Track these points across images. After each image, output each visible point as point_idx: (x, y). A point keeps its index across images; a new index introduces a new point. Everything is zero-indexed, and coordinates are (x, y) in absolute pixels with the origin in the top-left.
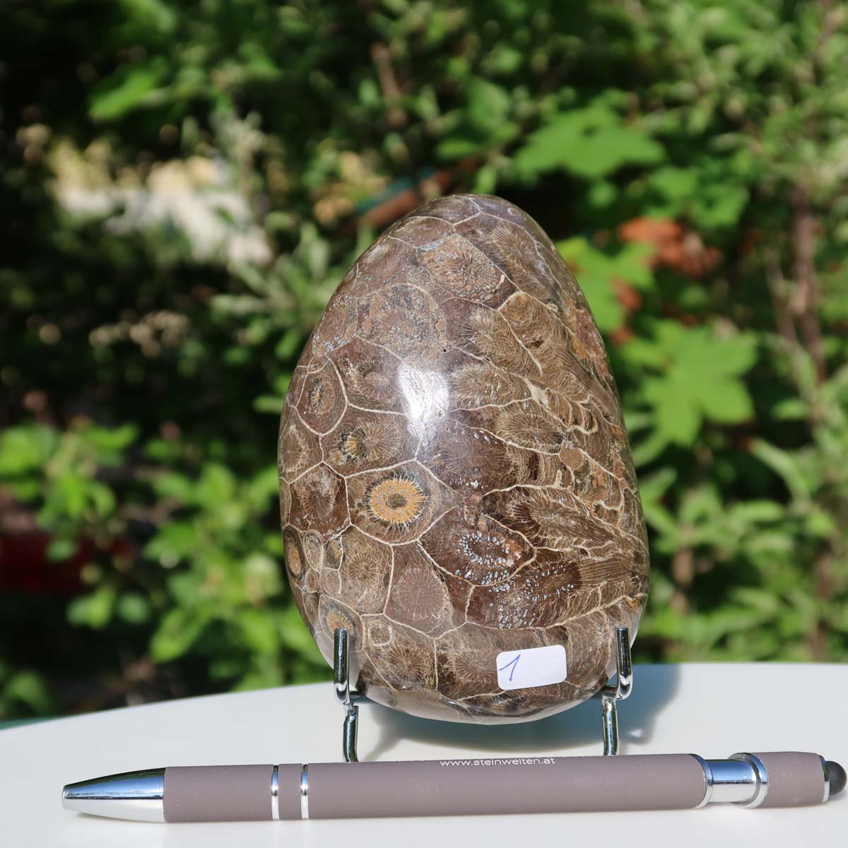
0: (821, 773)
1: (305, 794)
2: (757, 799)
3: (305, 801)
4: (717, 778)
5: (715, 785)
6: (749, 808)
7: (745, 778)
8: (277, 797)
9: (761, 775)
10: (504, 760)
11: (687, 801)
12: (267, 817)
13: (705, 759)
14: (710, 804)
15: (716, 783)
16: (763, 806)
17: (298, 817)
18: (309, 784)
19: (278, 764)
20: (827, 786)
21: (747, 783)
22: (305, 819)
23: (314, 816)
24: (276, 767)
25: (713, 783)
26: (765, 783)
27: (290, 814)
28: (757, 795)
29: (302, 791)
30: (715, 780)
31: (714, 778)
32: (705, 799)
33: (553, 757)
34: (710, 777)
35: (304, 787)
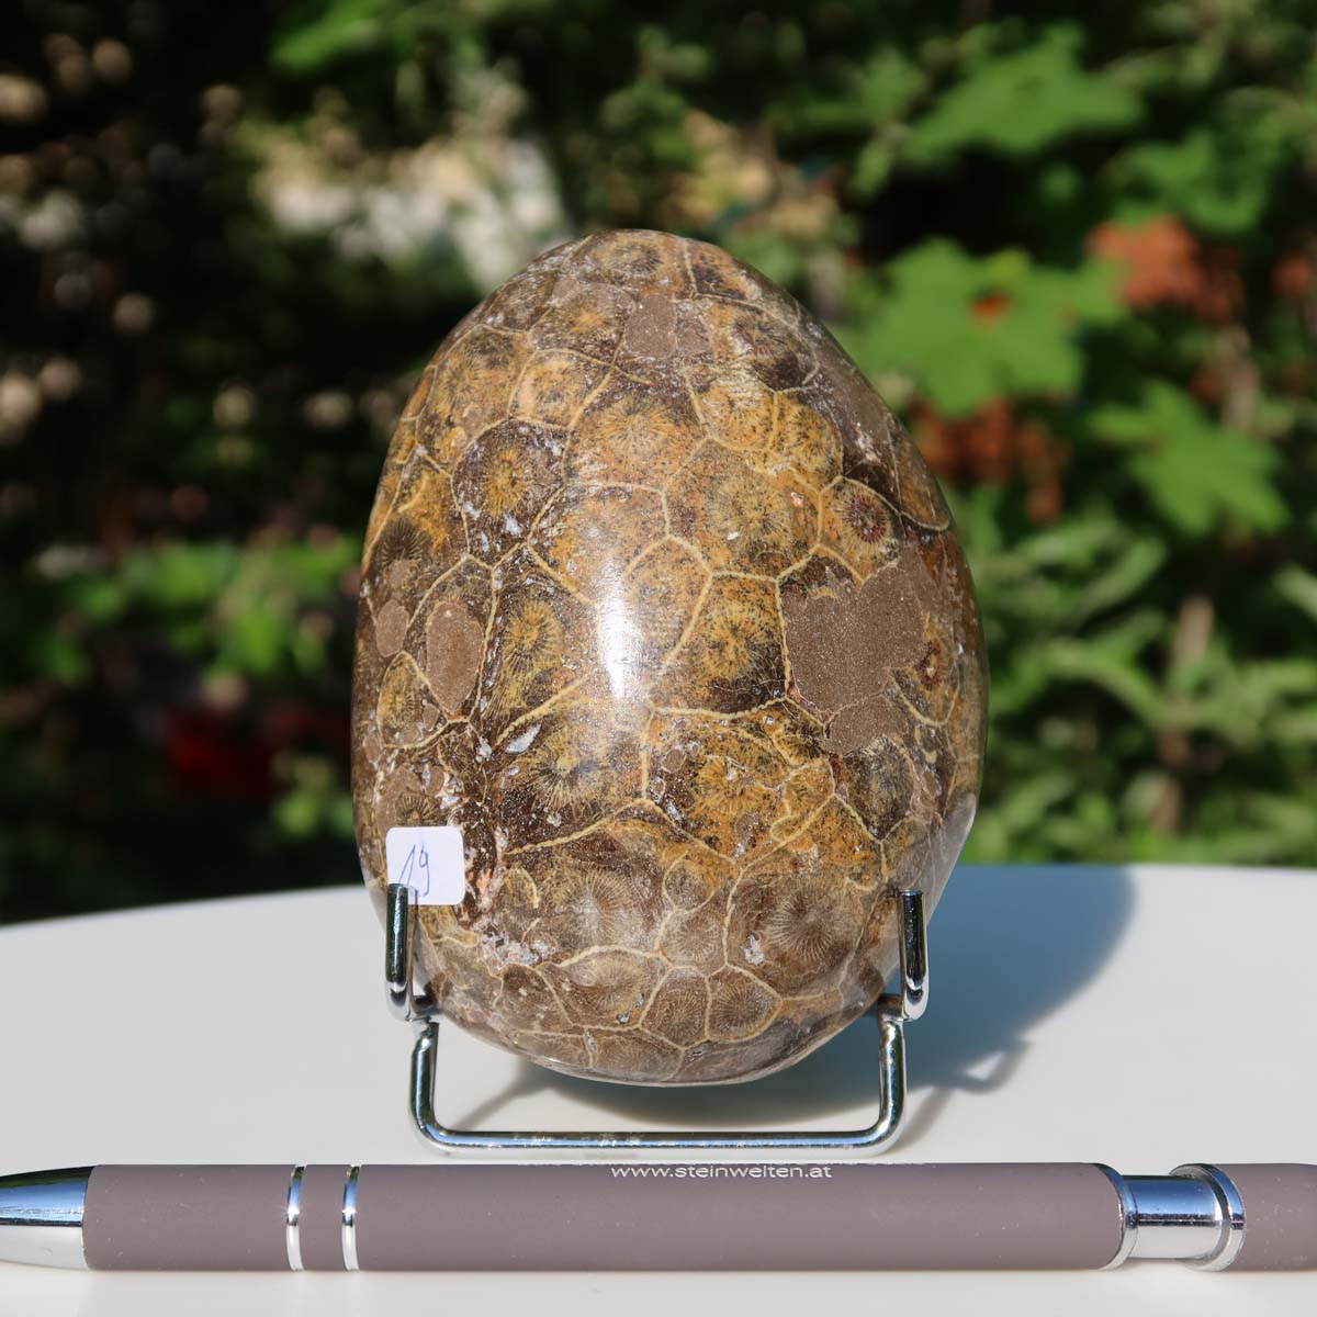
1: (351, 1224)
2: (1225, 1251)
3: (349, 1236)
4: (1147, 1209)
5: (1140, 1229)
6: (1208, 1271)
7: (1200, 1213)
8: (297, 1227)
9: (1230, 1208)
11: (1092, 1255)
12: (280, 1264)
13: (1122, 1174)
14: (1132, 1261)
15: (1142, 1224)
16: (1238, 1266)
17: (335, 1264)
18: (357, 1207)
19: (303, 1165)
21: (1204, 1224)
22: (351, 1270)
23: (368, 1263)
24: (300, 1170)
25: (1137, 1221)
26: (1238, 1226)
27: (323, 1259)
28: (1223, 1248)
29: (344, 1217)
30: (1141, 1216)
31: (1140, 1212)
32: (1121, 1252)
33: (829, 1165)
34: (1130, 1208)
35: (349, 1211)
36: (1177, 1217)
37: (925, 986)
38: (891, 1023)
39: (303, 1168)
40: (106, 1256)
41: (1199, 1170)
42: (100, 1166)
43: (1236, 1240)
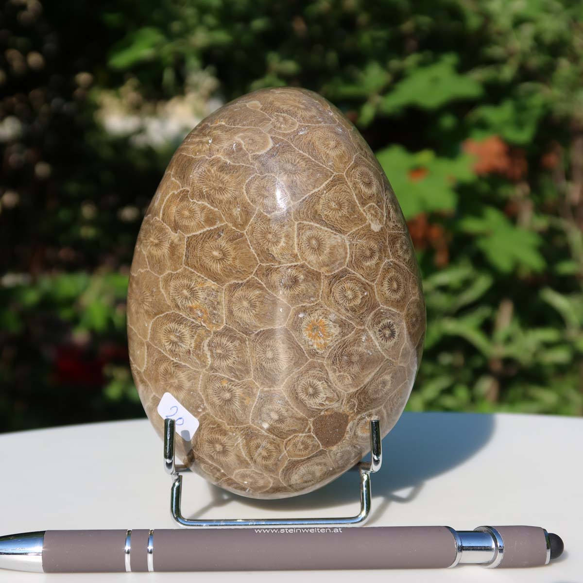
0: (544, 543)
1: (151, 553)
2: (495, 561)
3: (150, 558)
4: (465, 544)
5: (463, 552)
6: (489, 568)
7: (486, 545)
8: (129, 554)
9: (498, 544)
10: (304, 529)
11: (443, 562)
12: (123, 570)
13: (456, 530)
14: (460, 565)
15: (464, 550)
16: (500, 567)
17: (145, 569)
18: (154, 545)
19: (131, 530)
20: (549, 553)
21: (488, 550)
22: (151, 572)
23: (158, 569)
24: (129, 531)
25: (462, 549)
26: (501, 550)
27: (139, 567)
28: (495, 559)
29: (148, 550)
30: (464, 547)
31: (463, 545)
32: (456, 561)
33: (341, 528)
34: (460, 544)
35: (150, 547)
36: (477, 547)
37: (381, 457)
38: (365, 474)
39: (130, 531)
40: (51, 566)
41: (485, 528)
42: (48, 531)
43: (500, 556)
